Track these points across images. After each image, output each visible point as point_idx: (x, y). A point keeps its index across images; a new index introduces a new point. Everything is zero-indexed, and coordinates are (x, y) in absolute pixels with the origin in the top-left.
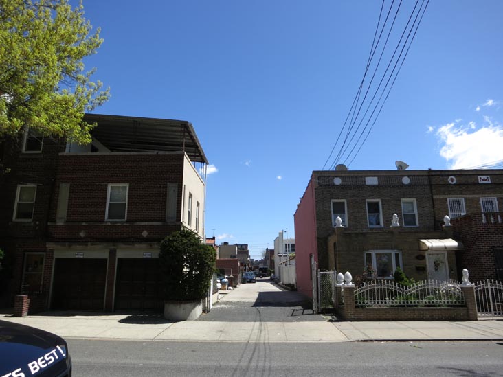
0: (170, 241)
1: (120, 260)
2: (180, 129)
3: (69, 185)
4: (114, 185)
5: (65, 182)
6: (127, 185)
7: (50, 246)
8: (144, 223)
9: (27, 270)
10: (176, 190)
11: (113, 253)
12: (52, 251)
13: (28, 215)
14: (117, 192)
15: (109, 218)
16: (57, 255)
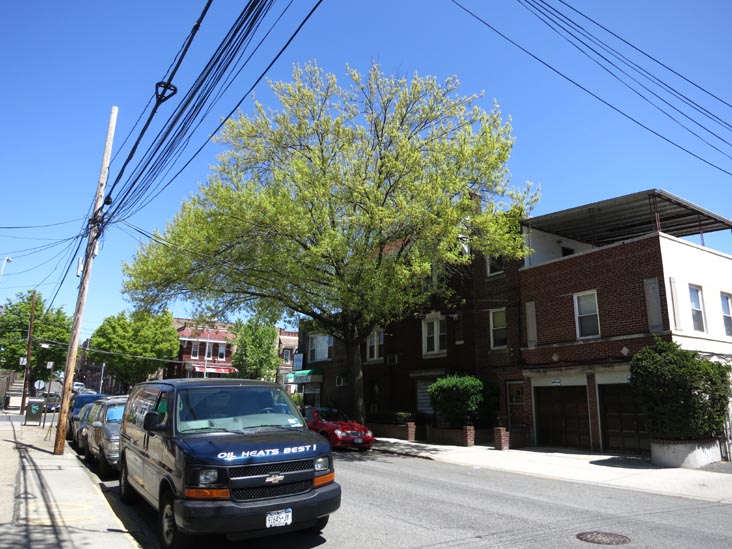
0: (638, 359)
1: (602, 387)
2: (647, 201)
3: (533, 303)
4: (581, 294)
5: (531, 300)
6: (594, 292)
7: (526, 373)
8: (621, 338)
9: (511, 401)
10: (657, 286)
11: (591, 378)
12: (529, 379)
13: (504, 342)
14: (586, 302)
15: (582, 335)
16: (535, 383)
